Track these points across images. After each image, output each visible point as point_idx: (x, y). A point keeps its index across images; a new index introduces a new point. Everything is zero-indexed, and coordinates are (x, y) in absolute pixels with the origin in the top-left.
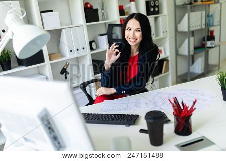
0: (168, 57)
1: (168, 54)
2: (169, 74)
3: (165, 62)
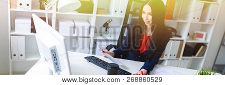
0: (207, 43)
1: (208, 41)
2: (203, 59)
3: (202, 47)
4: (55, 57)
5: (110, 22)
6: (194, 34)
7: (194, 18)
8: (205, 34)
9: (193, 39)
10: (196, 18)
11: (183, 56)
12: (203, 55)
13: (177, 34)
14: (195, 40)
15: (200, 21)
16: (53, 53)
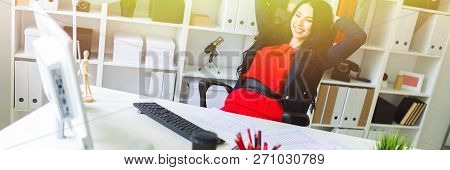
0: (426, 98)
1: (429, 92)
2: (417, 130)
3: (415, 104)
4: (60, 86)
5: (219, 43)
6: (398, 76)
7: (397, 43)
8: (421, 77)
9: (395, 88)
10: (401, 43)
11: (373, 121)
12: (417, 123)
13: (361, 76)
14: (400, 89)
15: (411, 49)
16: (56, 78)
